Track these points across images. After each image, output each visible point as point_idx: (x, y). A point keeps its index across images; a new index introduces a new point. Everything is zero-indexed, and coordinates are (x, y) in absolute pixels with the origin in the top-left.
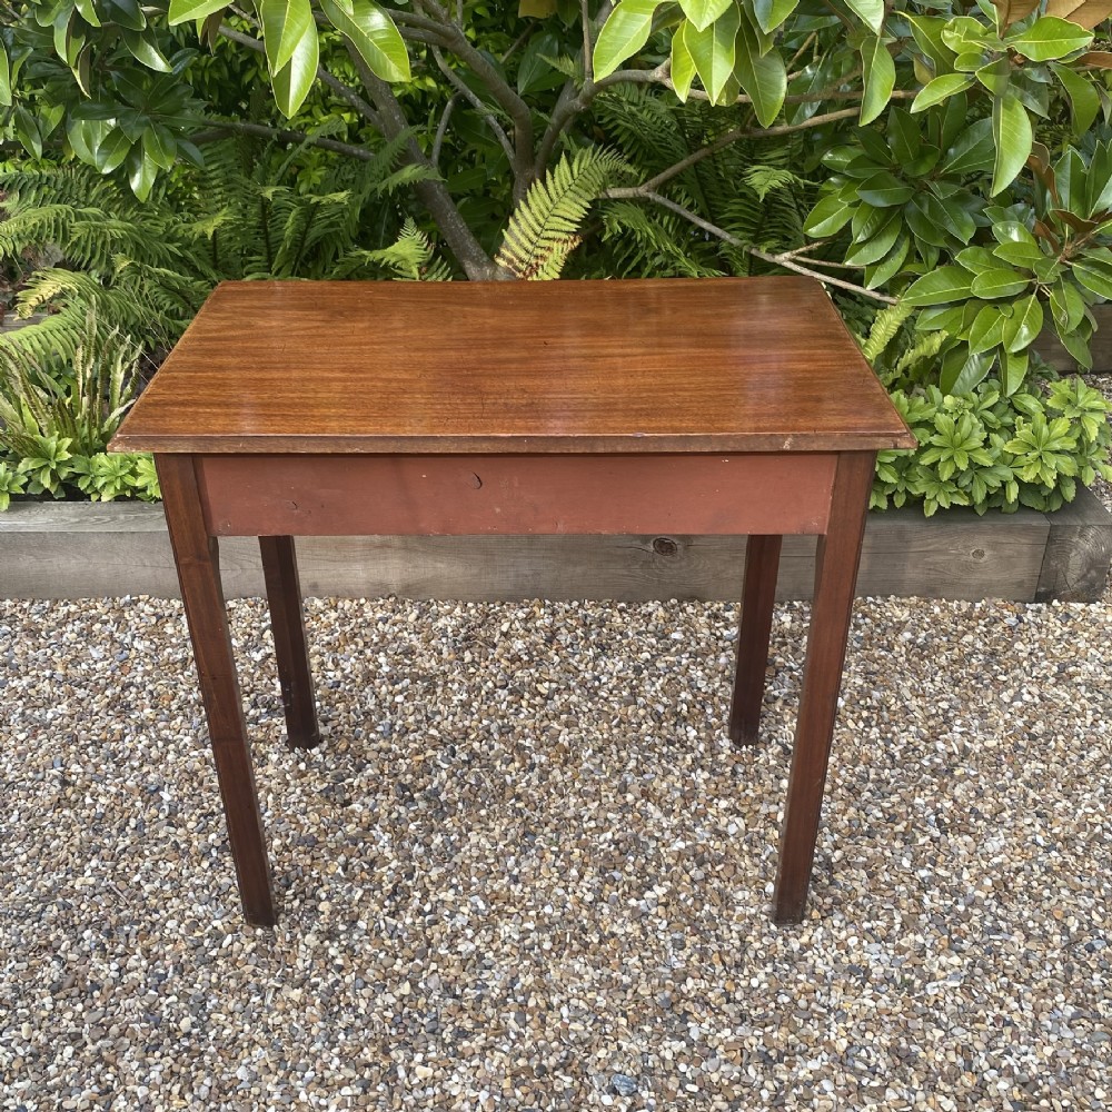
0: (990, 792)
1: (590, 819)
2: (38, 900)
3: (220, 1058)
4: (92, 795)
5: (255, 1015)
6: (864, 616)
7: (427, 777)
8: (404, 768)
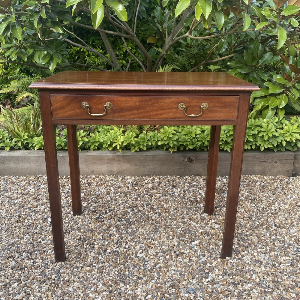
0: (289, 218)
1: (174, 225)
2: (9, 245)
3: (64, 285)
4: (27, 220)
5: (75, 274)
6: (246, 179)
7: (126, 215)
8: (119, 213)
